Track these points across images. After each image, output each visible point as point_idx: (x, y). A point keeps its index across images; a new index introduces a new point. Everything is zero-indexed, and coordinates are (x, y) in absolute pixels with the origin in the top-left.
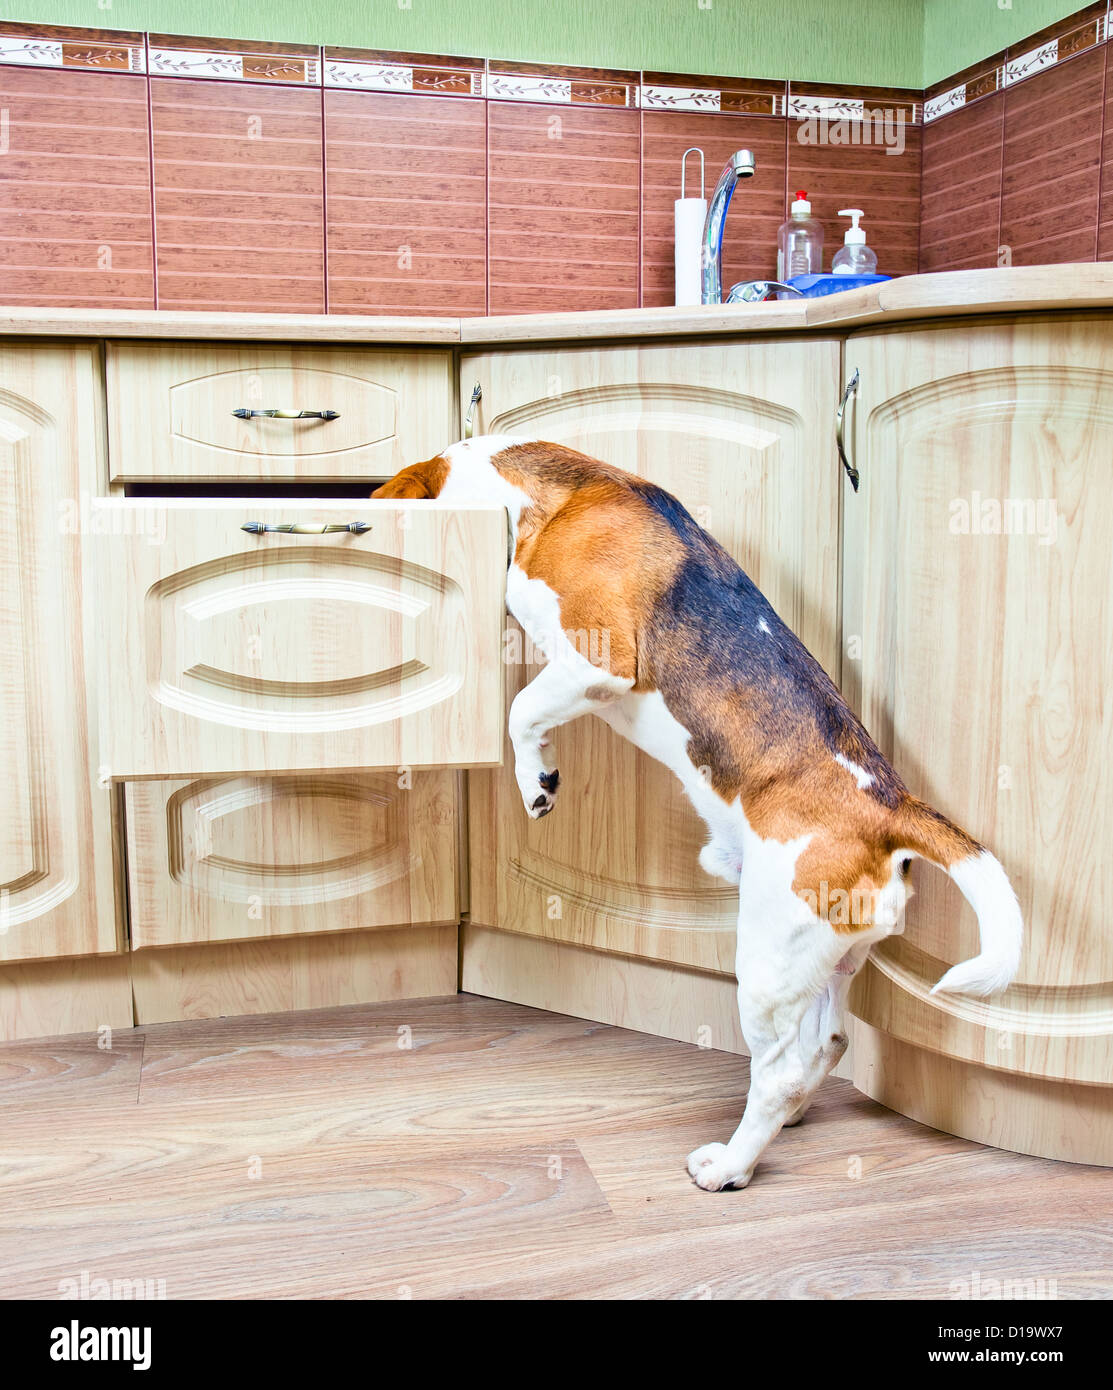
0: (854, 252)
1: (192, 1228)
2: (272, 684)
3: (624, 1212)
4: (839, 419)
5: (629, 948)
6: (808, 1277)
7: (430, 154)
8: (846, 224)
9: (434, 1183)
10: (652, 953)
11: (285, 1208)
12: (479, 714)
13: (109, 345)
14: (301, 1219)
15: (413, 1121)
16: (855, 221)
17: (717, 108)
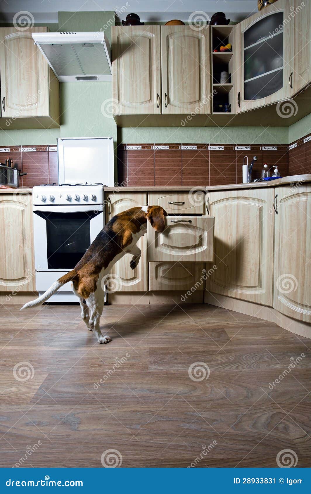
0: (276, 173)
1: (159, 336)
2: (174, 247)
3: (233, 341)
4: (274, 202)
5: (234, 296)
6: (268, 355)
7: (199, 160)
8: (275, 168)
9: (199, 333)
10: (238, 297)
11: (174, 334)
12: (209, 253)
13: (149, 192)
14: (177, 336)
15: (195, 323)
16: (276, 168)
17: (250, 149)
